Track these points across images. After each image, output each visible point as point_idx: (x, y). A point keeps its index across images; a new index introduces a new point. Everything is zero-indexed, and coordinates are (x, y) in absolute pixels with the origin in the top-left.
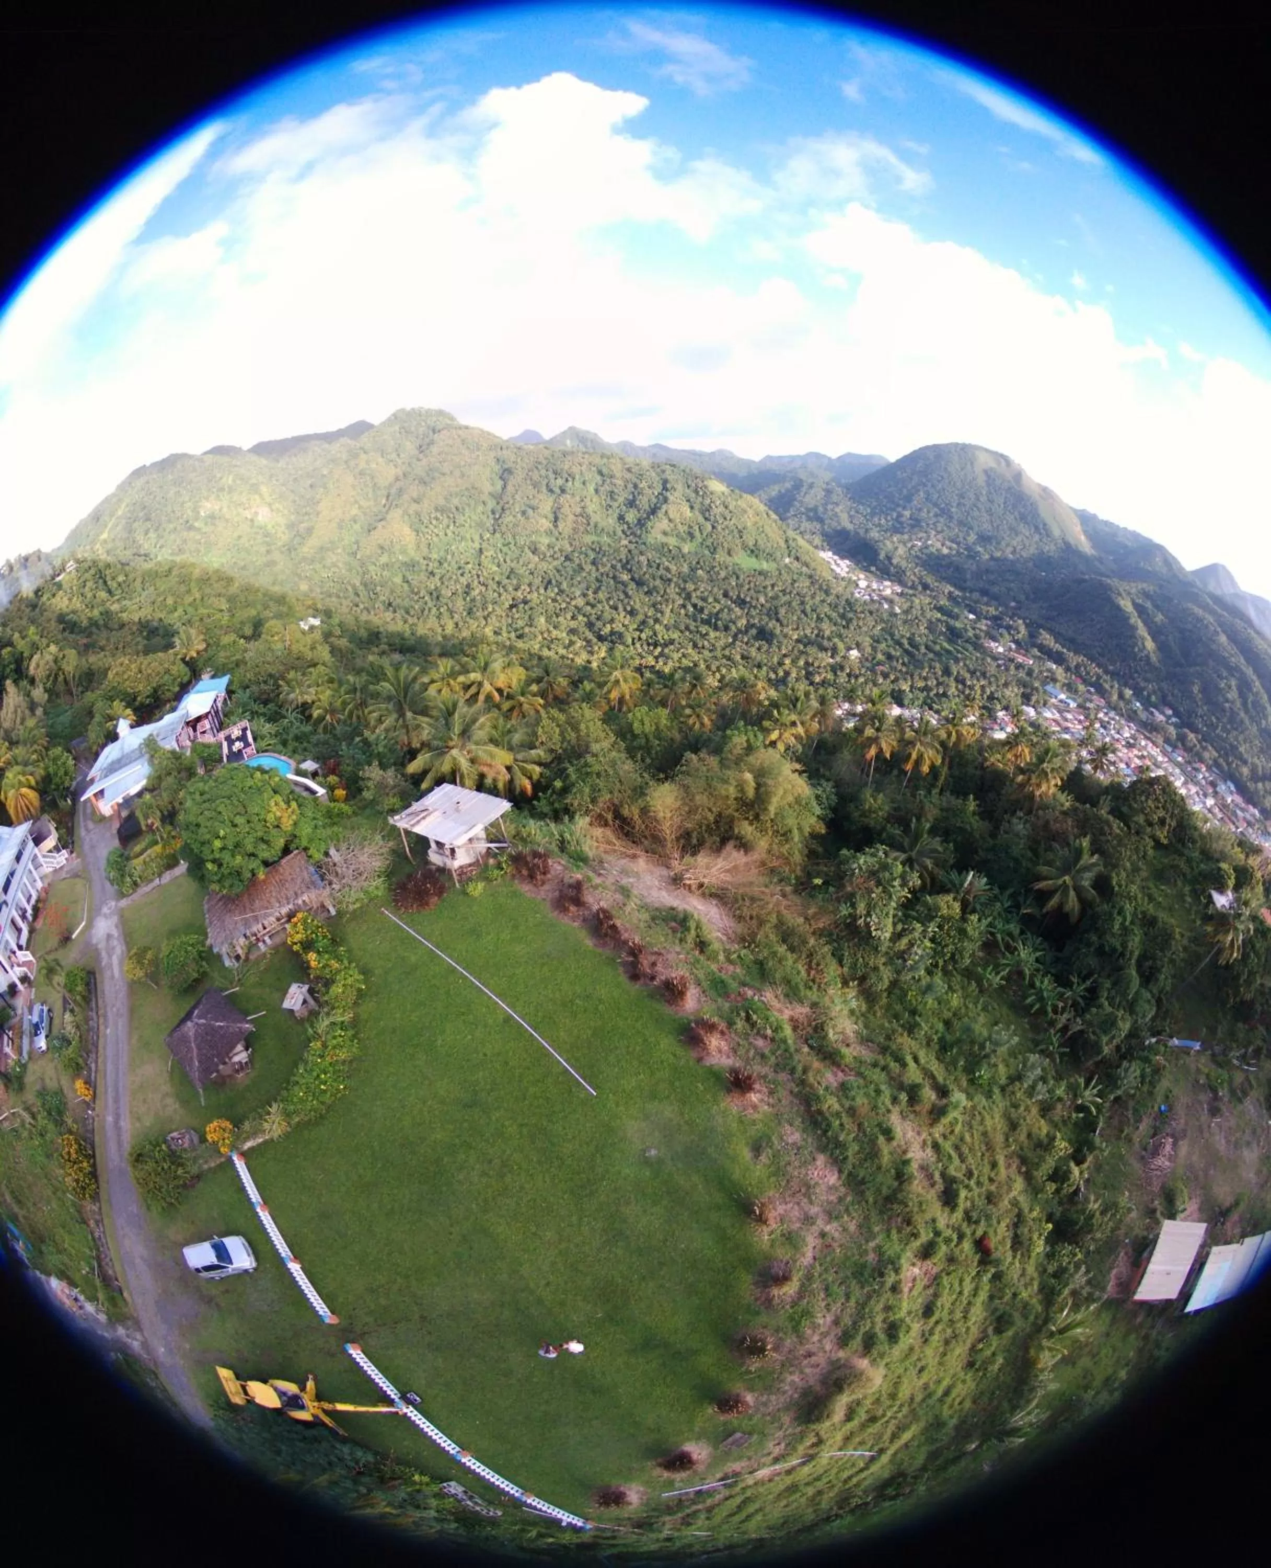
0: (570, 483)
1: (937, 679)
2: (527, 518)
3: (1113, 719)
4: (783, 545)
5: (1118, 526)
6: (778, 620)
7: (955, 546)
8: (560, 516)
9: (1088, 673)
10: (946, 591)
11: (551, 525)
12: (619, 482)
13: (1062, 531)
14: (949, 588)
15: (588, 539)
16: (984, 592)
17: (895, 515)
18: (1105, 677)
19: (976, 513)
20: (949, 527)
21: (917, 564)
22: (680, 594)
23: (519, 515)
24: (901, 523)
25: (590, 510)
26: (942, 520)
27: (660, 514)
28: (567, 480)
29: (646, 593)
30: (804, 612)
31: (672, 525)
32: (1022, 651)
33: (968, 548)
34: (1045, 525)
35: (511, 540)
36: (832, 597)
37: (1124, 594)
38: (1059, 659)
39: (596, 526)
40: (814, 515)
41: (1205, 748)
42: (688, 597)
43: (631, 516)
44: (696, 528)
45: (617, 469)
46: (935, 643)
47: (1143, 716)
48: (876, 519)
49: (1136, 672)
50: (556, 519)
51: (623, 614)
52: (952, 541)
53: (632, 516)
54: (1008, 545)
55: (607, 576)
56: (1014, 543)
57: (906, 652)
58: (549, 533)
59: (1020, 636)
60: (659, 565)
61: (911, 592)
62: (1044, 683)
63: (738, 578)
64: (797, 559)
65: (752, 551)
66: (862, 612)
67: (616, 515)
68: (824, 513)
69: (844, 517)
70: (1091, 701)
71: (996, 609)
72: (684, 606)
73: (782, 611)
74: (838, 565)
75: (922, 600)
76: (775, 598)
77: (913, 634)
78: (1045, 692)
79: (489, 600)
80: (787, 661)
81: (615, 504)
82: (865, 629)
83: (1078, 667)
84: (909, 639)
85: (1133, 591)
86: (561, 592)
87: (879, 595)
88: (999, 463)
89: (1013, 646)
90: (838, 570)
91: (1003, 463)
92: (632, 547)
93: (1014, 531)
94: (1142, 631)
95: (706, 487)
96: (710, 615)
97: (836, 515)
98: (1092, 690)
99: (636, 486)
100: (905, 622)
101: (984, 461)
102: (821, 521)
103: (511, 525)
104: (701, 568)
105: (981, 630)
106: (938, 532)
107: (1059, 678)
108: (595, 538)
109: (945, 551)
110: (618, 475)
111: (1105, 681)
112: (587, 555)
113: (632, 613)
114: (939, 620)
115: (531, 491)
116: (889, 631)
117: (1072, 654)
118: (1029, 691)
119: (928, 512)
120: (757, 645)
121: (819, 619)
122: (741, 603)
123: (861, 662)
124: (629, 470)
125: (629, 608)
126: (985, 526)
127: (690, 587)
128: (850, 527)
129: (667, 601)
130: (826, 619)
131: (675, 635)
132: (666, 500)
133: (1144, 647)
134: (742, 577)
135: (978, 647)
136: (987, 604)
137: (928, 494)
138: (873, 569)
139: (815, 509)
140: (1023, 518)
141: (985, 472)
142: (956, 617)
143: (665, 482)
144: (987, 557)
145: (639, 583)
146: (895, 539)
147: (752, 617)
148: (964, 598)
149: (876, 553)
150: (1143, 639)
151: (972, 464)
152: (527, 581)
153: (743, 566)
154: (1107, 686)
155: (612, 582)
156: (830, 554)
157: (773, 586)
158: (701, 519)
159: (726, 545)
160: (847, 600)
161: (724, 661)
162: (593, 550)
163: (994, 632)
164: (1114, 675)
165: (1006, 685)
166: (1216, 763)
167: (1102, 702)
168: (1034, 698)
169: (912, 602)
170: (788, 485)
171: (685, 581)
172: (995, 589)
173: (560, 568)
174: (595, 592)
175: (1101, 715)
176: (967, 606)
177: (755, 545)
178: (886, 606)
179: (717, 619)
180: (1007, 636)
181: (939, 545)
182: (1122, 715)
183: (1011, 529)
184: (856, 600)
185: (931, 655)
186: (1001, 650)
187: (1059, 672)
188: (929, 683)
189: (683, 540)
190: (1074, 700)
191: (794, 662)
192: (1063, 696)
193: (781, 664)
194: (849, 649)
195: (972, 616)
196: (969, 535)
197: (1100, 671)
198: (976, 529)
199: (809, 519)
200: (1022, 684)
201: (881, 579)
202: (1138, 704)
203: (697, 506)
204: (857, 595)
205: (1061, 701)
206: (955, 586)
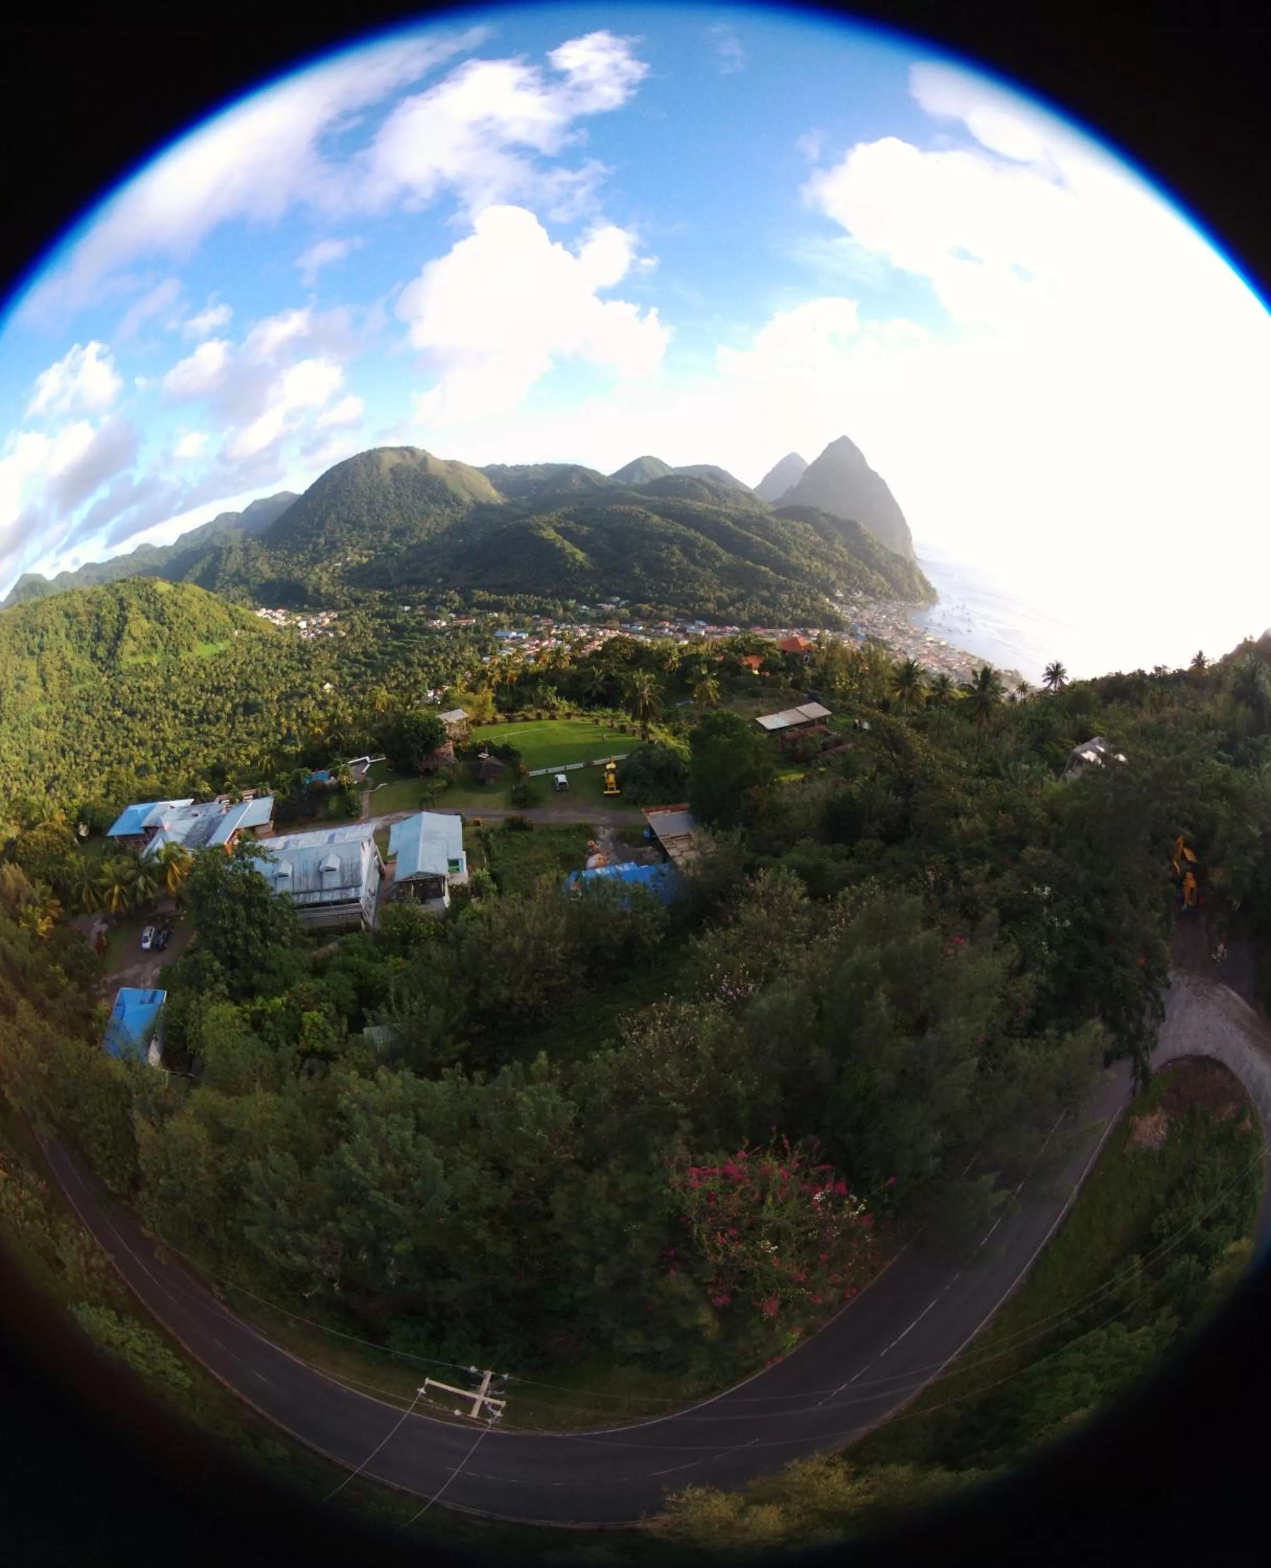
0: (46, 638)
1: (404, 673)
2: (23, 692)
3: (566, 629)
4: (228, 620)
5: (528, 467)
6: (254, 690)
7: (372, 552)
8: (47, 677)
9: (529, 605)
10: (377, 597)
11: (42, 690)
12: (84, 618)
13: (472, 494)
14: (379, 593)
15: (75, 690)
16: (410, 582)
17: (311, 546)
18: (545, 601)
19: (386, 512)
20: (362, 537)
21: (343, 585)
22: (167, 707)
23: (15, 692)
24: (318, 552)
25: (68, 660)
26: (355, 533)
27: (125, 637)
28: (42, 636)
29: (141, 720)
30: (269, 673)
31: (136, 643)
32: (463, 616)
33: (385, 549)
34: (454, 496)
35: (16, 723)
36: (285, 648)
37: (544, 526)
38: (498, 607)
39: (78, 673)
40: (239, 579)
41: (661, 610)
42: (175, 707)
43: (101, 652)
44: (157, 637)
45: (79, 604)
46: (386, 646)
47: (593, 613)
48: (295, 559)
49: (574, 583)
50: (44, 681)
51: (135, 748)
52: (369, 549)
53: (102, 649)
54: (421, 530)
55: (103, 719)
56: (428, 525)
57: (365, 664)
58: (43, 699)
59: (457, 604)
60: (139, 688)
61: (346, 612)
62: (493, 631)
63: (205, 669)
64: (243, 628)
65: (207, 638)
66: (315, 650)
67: (88, 655)
68: (247, 573)
69: (265, 568)
70: (540, 625)
71: (427, 592)
72: (176, 717)
73: (253, 682)
74: (275, 617)
75: (358, 617)
76: (242, 672)
77: (365, 648)
78: (497, 638)
79: (28, 792)
80: (283, 720)
81: (86, 643)
82: (324, 663)
83: (517, 604)
84: (362, 653)
85: (553, 519)
86: (77, 753)
87: (321, 628)
88: (404, 457)
89: (453, 615)
90: (277, 622)
91: (408, 454)
92: (112, 680)
93: (425, 514)
94: (569, 548)
95: (155, 591)
96: (200, 714)
97: (258, 570)
98: (538, 616)
99: (98, 616)
100: (353, 640)
101: (390, 461)
102: (245, 581)
103: (12, 706)
104: (173, 674)
105: (420, 616)
106: (354, 546)
107: (505, 621)
108: (80, 686)
109: (365, 560)
110: (81, 610)
111: (548, 604)
112: (79, 707)
113: (141, 743)
114: (381, 625)
115: (16, 660)
116: (344, 656)
117: (509, 597)
118: (482, 644)
119: (341, 530)
120: (252, 719)
121: (284, 673)
122: (218, 690)
123: (336, 691)
124: (89, 602)
125: (136, 741)
126: (398, 520)
127: (172, 696)
128: (273, 576)
129: (160, 718)
130: (290, 671)
131: (187, 744)
132: (126, 619)
133: (576, 561)
134: (207, 666)
135: (423, 630)
136: (417, 591)
137: (338, 513)
138: (306, 606)
139: (237, 573)
140: (433, 499)
141: (392, 470)
142: (394, 615)
143: (121, 600)
144: (404, 548)
145: (131, 713)
146: (317, 570)
147: (233, 698)
148: (394, 596)
149: (303, 590)
150: (573, 555)
151: (378, 467)
152: (46, 757)
153: (204, 657)
154: (550, 607)
155: (109, 722)
156: (264, 610)
157: (234, 662)
158: (159, 627)
159: (185, 642)
160: (298, 646)
161: (237, 745)
162: (82, 699)
163: (432, 612)
164: (552, 596)
165: (462, 649)
166: (677, 614)
167: (550, 621)
168: (490, 648)
169: (352, 620)
170: (209, 559)
171: (166, 694)
172: (420, 575)
173: (64, 731)
174: (103, 740)
175: (554, 631)
176: (399, 601)
177: (208, 631)
178: (331, 635)
179: (208, 714)
180: (444, 609)
181: (357, 558)
182: (572, 623)
183: (422, 513)
184: (306, 642)
185: (388, 658)
186: (444, 624)
187: (503, 617)
188: (400, 679)
189: (150, 654)
190: (525, 632)
191: (288, 717)
192: (514, 634)
193: (279, 724)
194: (322, 685)
195: (407, 608)
196: (383, 536)
197: (540, 598)
198: (389, 527)
199: (235, 585)
200: (473, 642)
201: (315, 613)
202: (584, 607)
203: (151, 615)
204: (304, 637)
205: (514, 638)
206: (382, 588)
